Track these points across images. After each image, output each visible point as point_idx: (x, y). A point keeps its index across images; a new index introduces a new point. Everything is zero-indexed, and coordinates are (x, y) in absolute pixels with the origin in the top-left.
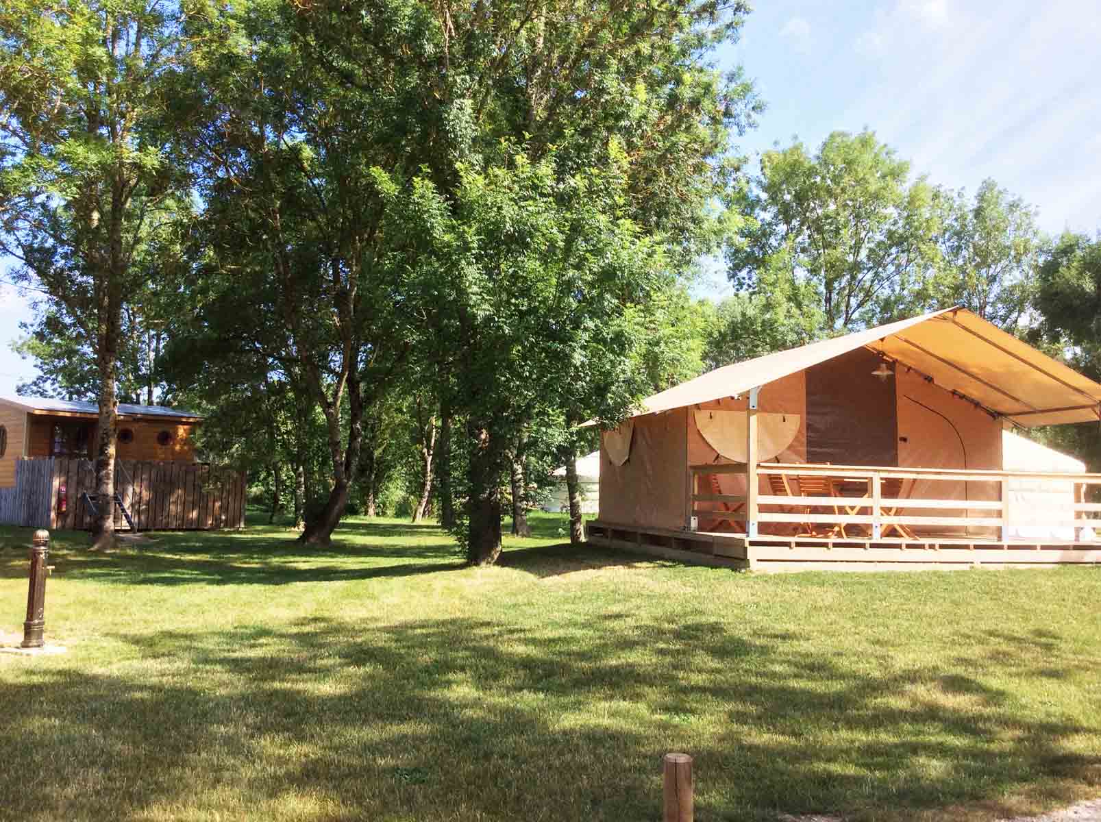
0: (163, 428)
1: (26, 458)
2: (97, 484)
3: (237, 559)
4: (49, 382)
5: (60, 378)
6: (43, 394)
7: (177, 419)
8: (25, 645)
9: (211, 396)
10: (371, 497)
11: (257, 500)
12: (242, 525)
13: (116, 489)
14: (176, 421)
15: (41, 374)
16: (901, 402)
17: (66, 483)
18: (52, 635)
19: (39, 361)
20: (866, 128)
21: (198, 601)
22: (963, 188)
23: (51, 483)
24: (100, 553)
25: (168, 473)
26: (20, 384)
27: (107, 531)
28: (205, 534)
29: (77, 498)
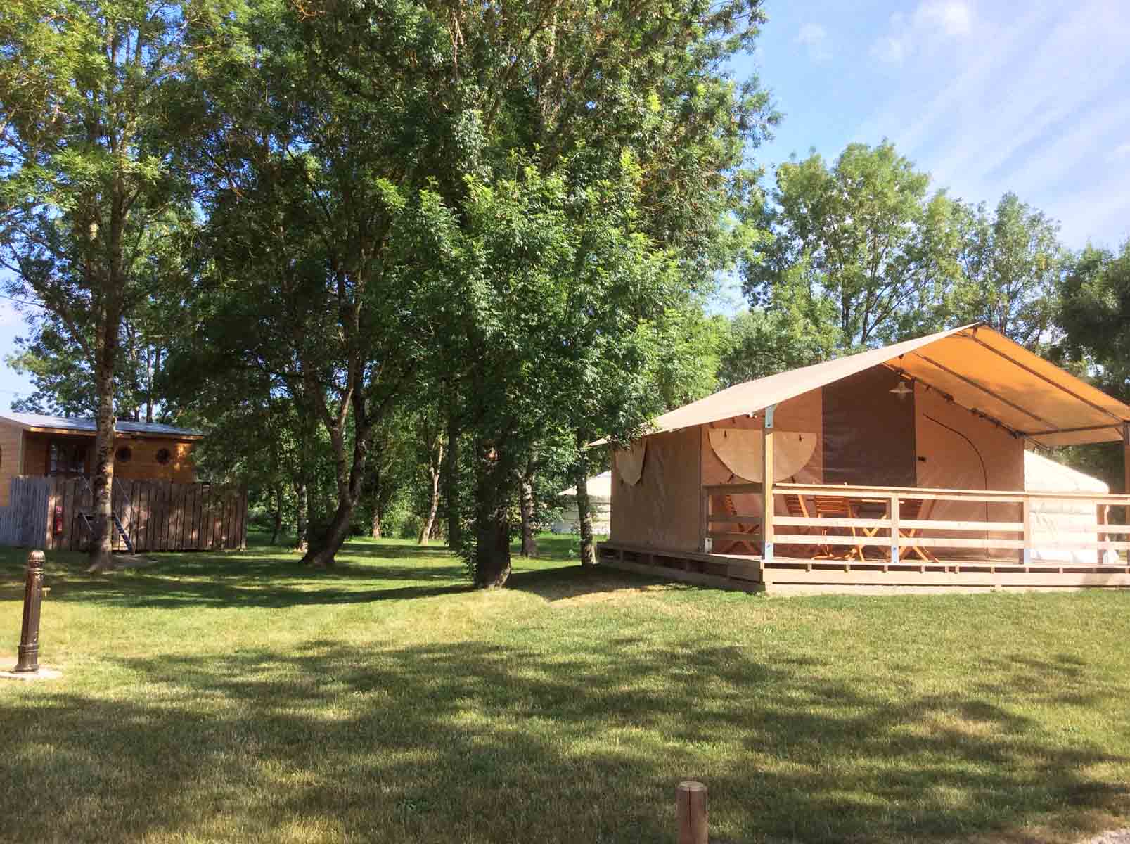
0: (162, 446)
1: (21, 477)
2: (94, 504)
3: (239, 580)
4: (46, 398)
5: (56, 395)
6: (39, 411)
7: (174, 437)
8: (19, 669)
9: (212, 414)
10: (376, 518)
11: (258, 520)
12: (244, 546)
13: (113, 508)
14: (177, 439)
15: (38, 390)
16: (920, 420)
17: (62, 503)
18: (47, 659)
19: (35, 378)
20: (884, 141)
21: (197, 624)
22: (983, 203)
23: (46, 503)
24: (96, 574)
25: (167, 492)
26: (15, 401)
27: (104, 552)
28: (205, 555)
29: (73, 518)
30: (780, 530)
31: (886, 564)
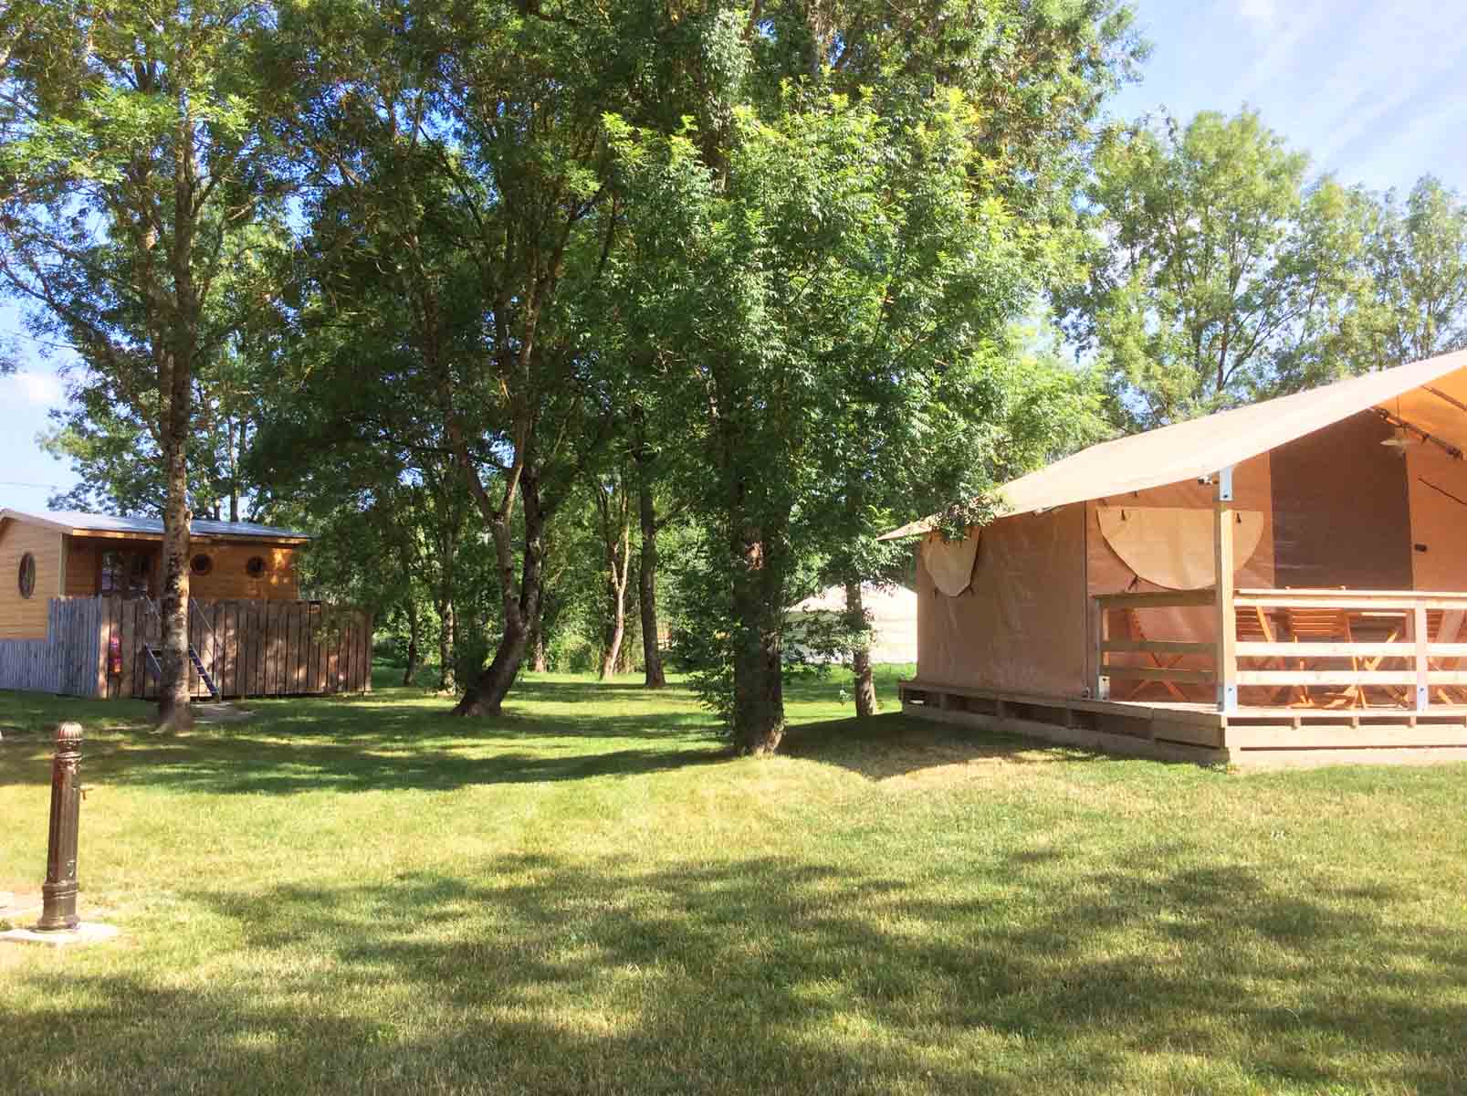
0: (253, 553)
1: (63, 598)
2: (164, 636)
3: (372, 742)
4: (94, 491)
5: (108, 486)
6: (84, 509)
7: (268, 540)
8: (45, 926)
9: (319, 508)
10: (540, 644)
11: (381, 650)
12: (368, 688)
13: (190, 639)
14: (272, 543)
15: (82, 480)
16: (1416, 490)
17: (120, 633)
18: (94, 896)
19: (78, 463)
20: (1244, 107)
21: (329, 823)
22: (1393, 189)
23: (97, 632)
24: (168, 737)
25: (263, 616)
26: (53, 497)
27: (179, 705)
28: (318, 703)
29: (135, 654)
30: (1247, 664)
31: (1413, 714)
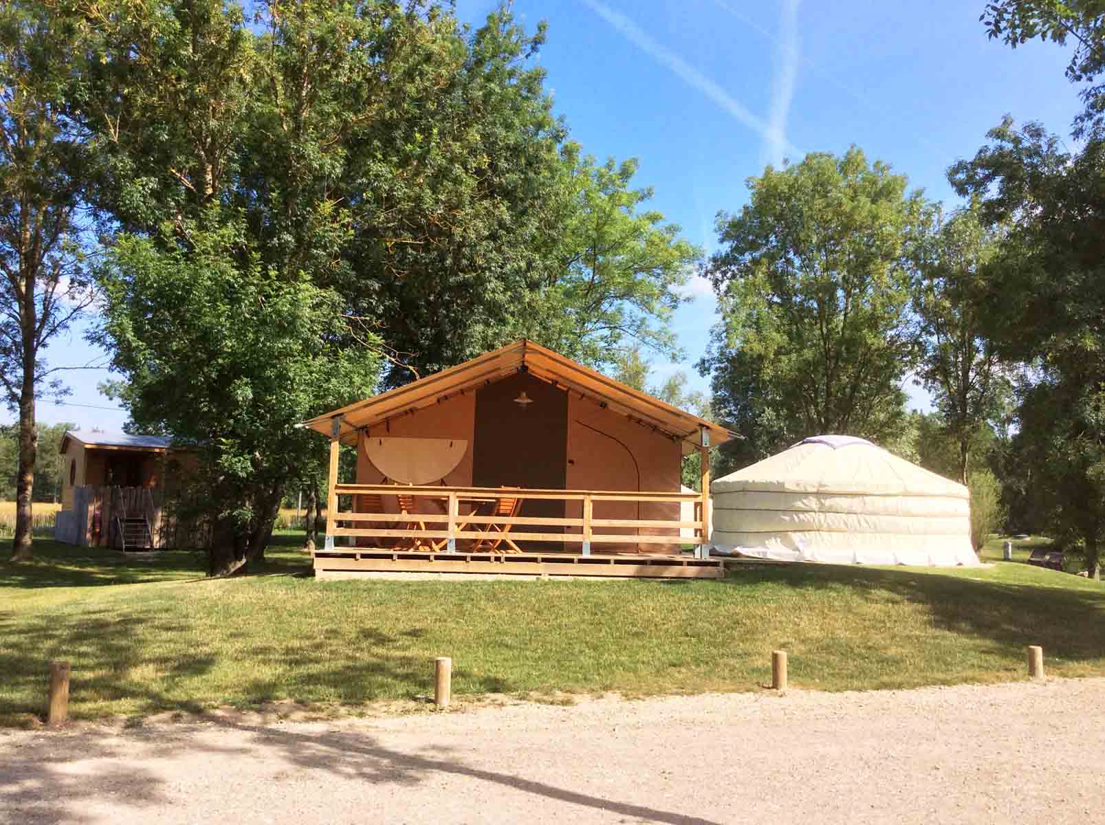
1: (81, 486)
16: (572, 427)
17: (101, 508)
23: (88, 507)
29: (110, 522)
